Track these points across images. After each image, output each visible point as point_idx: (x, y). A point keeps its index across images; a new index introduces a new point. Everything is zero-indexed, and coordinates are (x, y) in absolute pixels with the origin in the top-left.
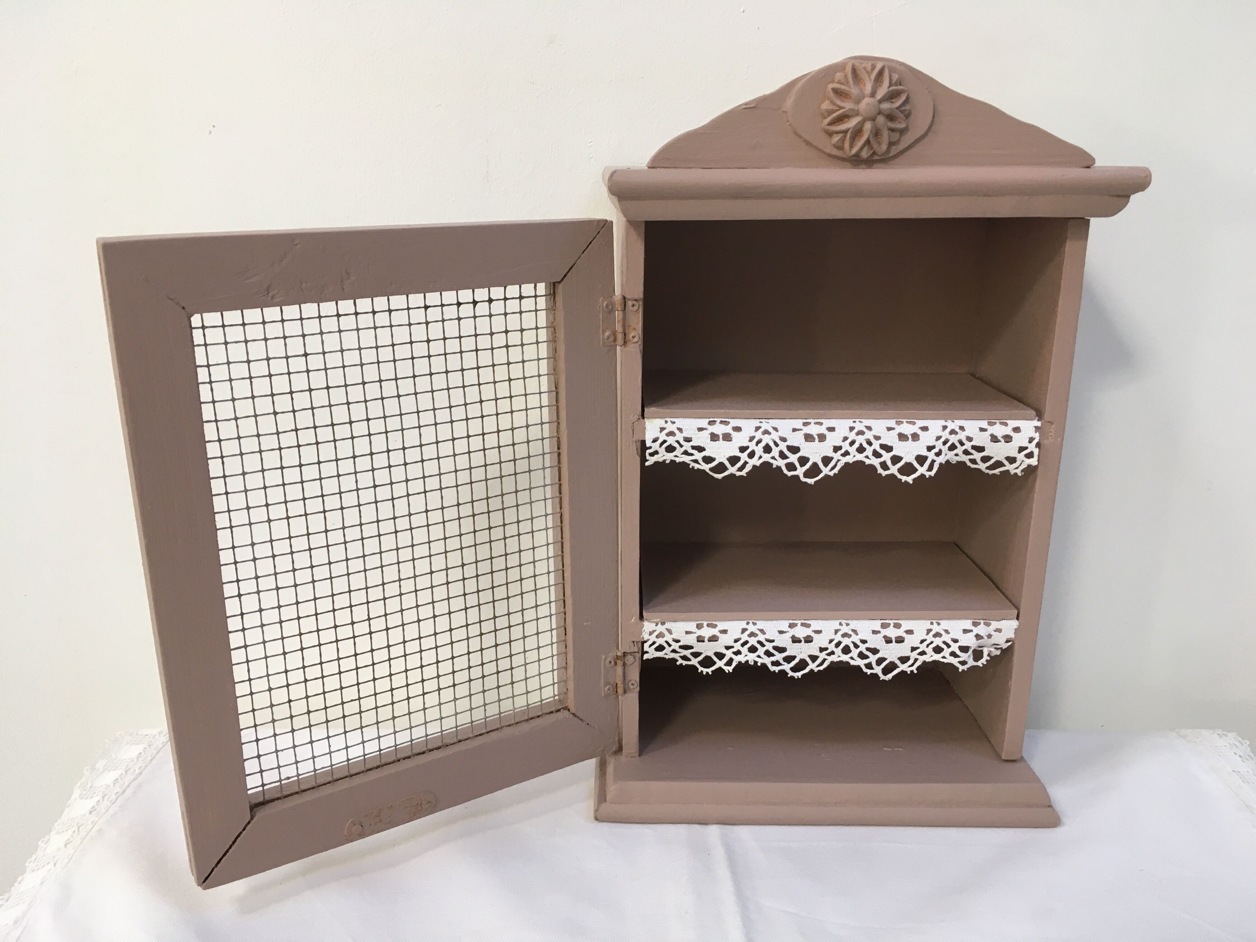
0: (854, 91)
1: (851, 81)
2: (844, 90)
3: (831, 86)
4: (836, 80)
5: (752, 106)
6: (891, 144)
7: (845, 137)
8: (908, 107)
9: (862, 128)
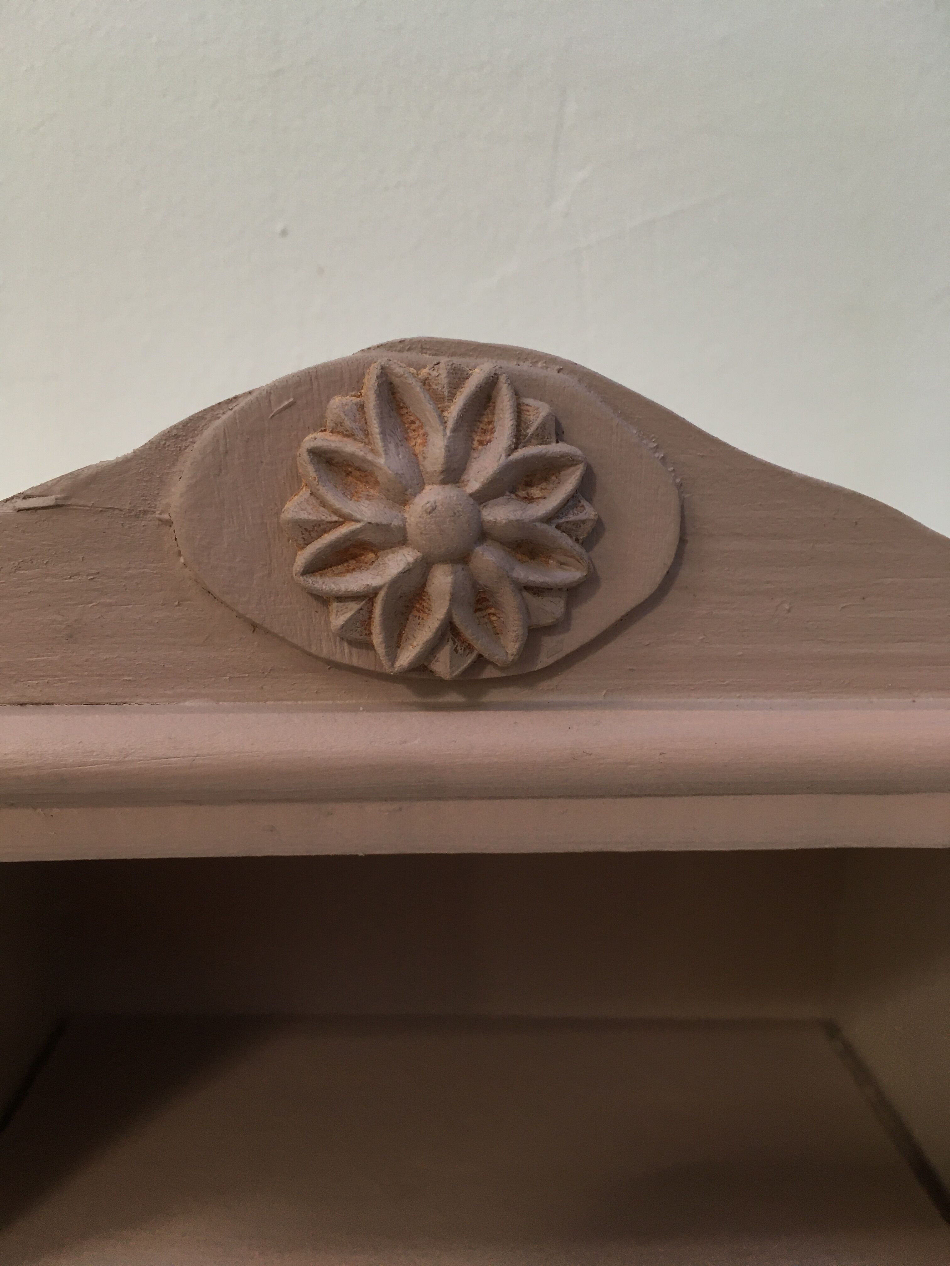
0: (387, 459)
1: (375, 428)
2: (353, 455)
3: (310, 440)
4: (330, 424)
5: (49, 501)
6: (536, 633)
7: (370, 610)
8: (588, 512)
9: (424, 585)
